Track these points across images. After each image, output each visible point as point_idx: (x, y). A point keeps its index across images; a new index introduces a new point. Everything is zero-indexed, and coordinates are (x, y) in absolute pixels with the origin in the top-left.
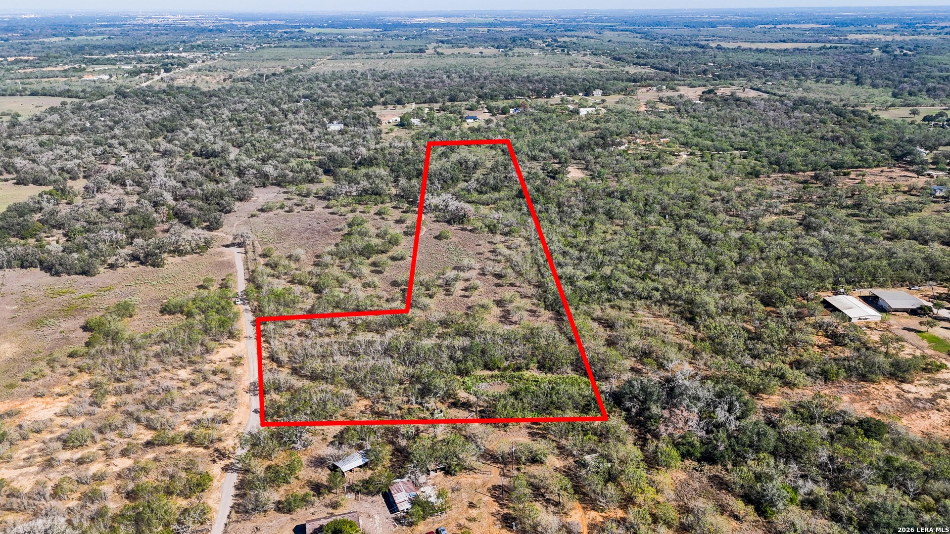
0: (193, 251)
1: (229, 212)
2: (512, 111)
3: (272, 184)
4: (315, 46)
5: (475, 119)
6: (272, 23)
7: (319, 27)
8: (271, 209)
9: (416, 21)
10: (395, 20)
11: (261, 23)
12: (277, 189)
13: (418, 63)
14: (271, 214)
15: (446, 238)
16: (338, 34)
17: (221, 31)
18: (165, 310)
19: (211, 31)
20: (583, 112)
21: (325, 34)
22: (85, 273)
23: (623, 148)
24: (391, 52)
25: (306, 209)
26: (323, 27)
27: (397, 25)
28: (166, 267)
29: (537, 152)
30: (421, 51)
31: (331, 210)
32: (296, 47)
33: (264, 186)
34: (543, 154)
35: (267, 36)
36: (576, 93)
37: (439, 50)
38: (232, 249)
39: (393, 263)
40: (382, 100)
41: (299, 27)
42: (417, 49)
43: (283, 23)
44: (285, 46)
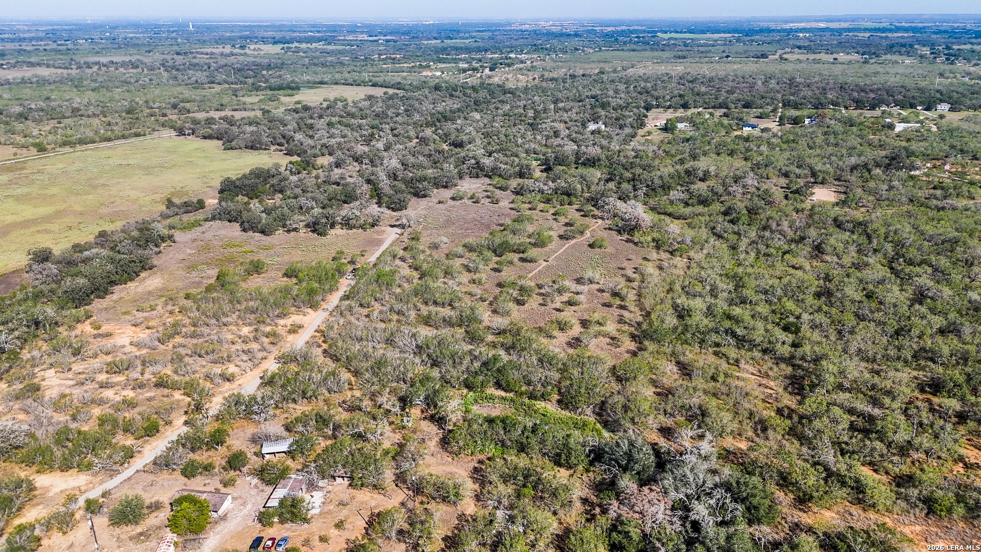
0: (362, 227)
1: (425, 196)
2: (807, 121)
3: (486, 176)
4: (652, 50)
5: (753, 127)
6: (631, 28)
7: (677, 32)
8: (461, 198)
9: (788, 26)
10: (764, 25)
11: (624, 28)
12: (487, 180)
13: (750, 67)
14: (458, 203)
15: (600, 247)
16: (689, 39)
17: (576, 35)
18: (286, 275)
19: (568, 35)
20: (899, 127)
21: (676, 39)
22: (263, 232)
23: (917, 173)
24: (727, 57)
25: (492, 202)
26: (681, 32)
27: (761, 31)
28: (328, 237)
29: (793, 168)
30: (764, 56)
31: (512, 206)
32: (633, 50)
33: (477, 177)
34: (798, 171)
35: (616, 40)
36: (912, 106)
37: (785, 56)
38: (395, 228)
39: (521, 264)
40: (668, 103)
41: (656, 32)
42: (759, 54)
43: (644, 28)
44: (623, 50)
